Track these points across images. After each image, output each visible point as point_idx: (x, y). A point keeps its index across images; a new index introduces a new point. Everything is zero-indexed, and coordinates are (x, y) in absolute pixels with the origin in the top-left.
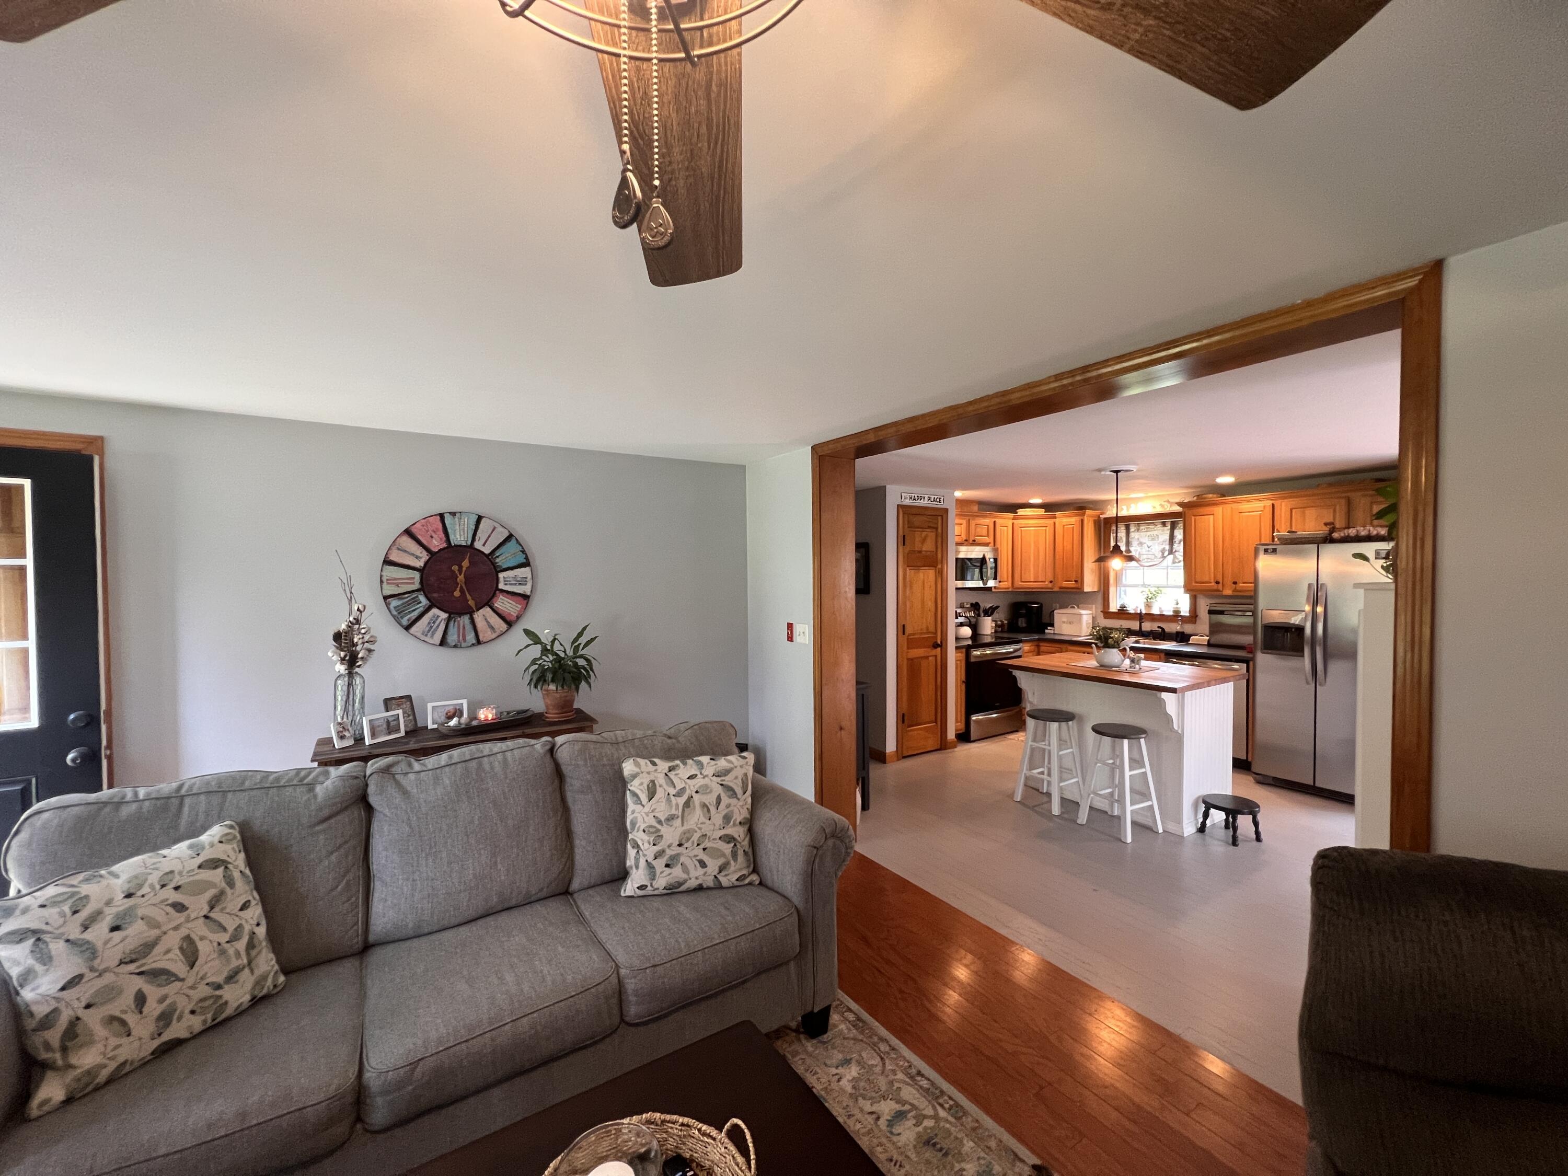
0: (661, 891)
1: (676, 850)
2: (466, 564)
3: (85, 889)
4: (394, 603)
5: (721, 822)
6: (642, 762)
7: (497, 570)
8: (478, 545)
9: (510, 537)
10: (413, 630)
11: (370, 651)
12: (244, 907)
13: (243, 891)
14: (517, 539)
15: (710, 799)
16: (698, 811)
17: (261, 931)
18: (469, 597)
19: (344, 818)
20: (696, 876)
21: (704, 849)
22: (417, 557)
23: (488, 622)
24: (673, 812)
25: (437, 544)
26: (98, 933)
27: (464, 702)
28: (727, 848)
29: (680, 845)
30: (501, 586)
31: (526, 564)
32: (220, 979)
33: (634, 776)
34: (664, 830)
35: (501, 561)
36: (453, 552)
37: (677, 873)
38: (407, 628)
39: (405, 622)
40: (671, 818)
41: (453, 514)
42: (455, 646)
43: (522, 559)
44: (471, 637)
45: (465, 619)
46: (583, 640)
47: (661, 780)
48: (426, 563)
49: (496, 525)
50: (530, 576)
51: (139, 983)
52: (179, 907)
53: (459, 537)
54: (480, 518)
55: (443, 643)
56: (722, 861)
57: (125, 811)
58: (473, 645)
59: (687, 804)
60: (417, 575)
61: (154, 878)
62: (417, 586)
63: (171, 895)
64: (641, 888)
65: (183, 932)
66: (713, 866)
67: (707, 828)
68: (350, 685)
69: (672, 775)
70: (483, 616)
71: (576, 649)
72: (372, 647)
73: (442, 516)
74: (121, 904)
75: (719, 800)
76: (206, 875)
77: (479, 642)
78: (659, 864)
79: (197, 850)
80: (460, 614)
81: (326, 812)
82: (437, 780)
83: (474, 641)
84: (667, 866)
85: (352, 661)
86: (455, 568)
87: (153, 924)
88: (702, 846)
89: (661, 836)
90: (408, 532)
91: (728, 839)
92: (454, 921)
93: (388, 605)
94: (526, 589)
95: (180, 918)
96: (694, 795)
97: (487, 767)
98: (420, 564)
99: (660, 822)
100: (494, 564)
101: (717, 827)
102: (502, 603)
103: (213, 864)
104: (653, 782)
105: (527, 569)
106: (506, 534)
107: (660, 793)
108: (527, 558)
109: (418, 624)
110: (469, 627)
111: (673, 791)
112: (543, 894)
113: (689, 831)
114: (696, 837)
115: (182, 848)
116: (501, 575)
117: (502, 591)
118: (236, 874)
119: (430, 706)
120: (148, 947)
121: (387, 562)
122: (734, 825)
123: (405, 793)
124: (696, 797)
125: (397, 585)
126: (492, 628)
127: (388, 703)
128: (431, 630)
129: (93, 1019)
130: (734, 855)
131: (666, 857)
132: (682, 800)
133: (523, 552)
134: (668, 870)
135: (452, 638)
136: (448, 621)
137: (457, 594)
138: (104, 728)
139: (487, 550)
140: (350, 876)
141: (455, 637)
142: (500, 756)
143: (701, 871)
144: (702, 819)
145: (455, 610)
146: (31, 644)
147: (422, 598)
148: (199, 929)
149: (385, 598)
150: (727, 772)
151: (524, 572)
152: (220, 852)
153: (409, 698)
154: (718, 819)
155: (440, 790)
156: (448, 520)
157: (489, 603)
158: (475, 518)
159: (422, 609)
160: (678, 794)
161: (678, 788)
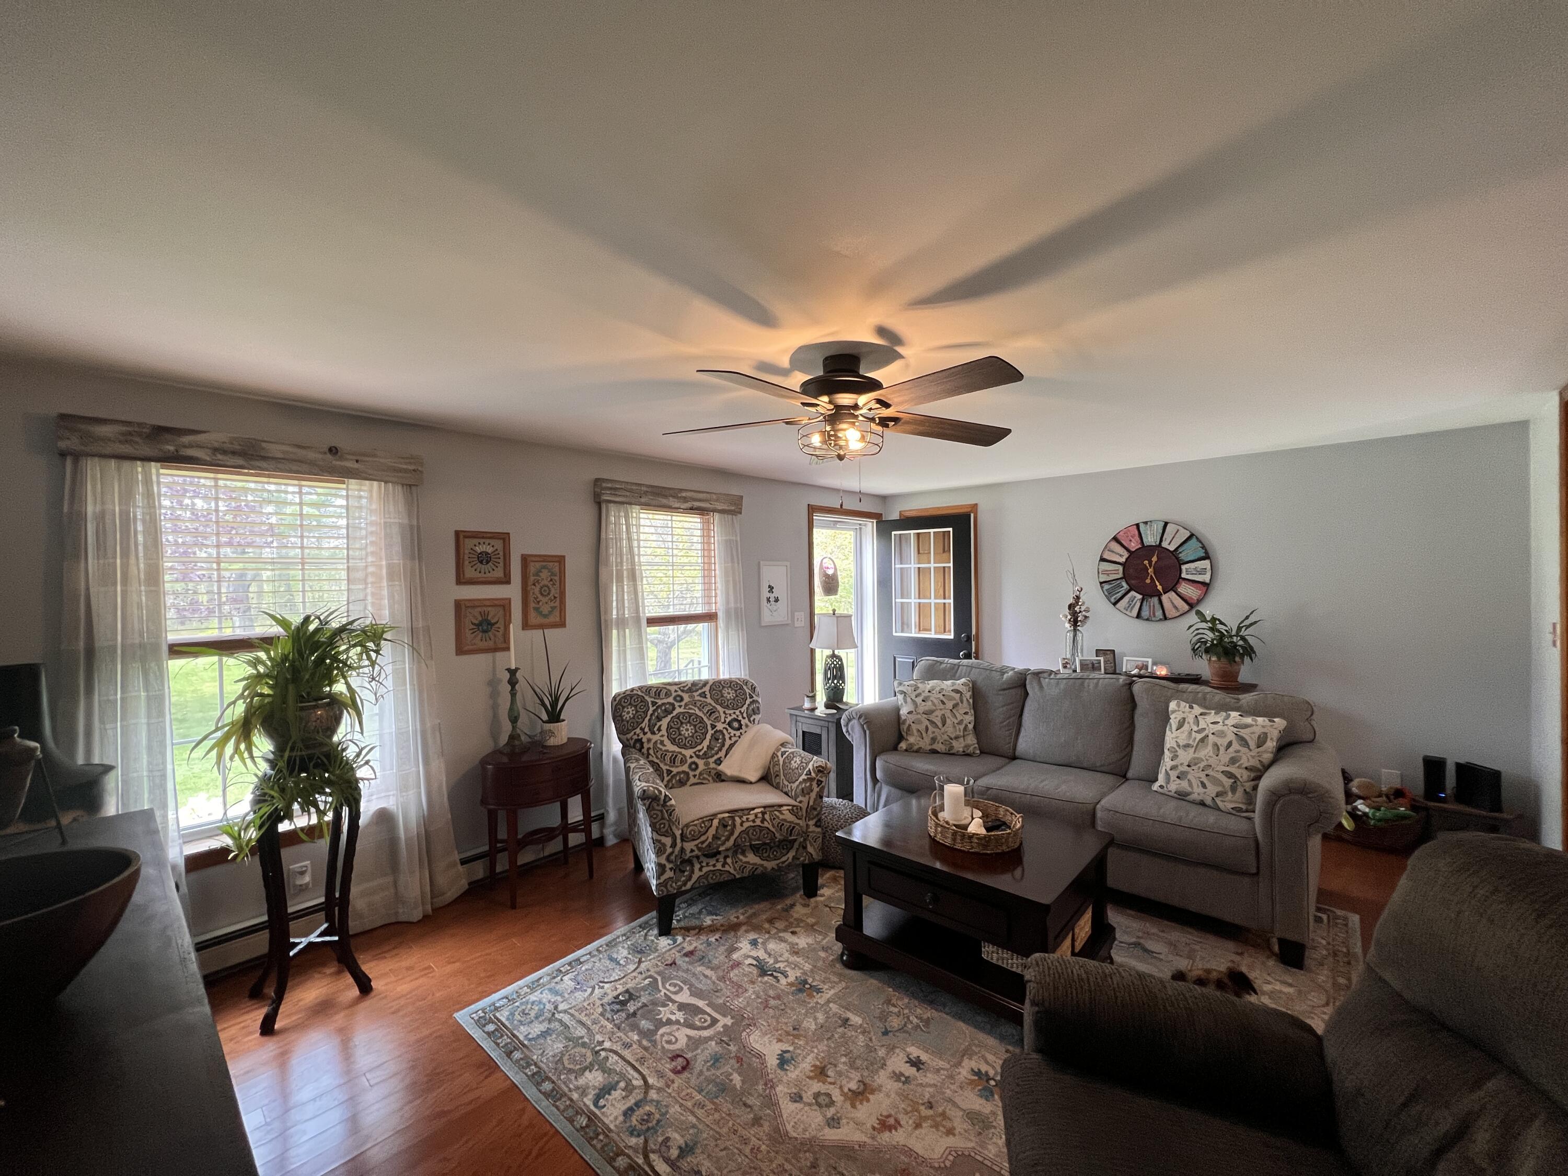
0: (1172, 794)
1: (1186, 769)
2: (1154, 559)
3: (919, 685)
4: (1106, 587)
5: (1228, 759)
6: (1183, 704)
7: (1181, 563)
8: (1165, 544)
9: (1192, 536)
10: (1118, 605)
11: (1086, 617)
12: (966, 713)
13: (965, 707)
14: (1197, 538)
15: (1223, 742)
16: (1210, 748)
17: (971, 726)
18: (1157, 583)
19: (1013, 691)
20: (1197, 793)
21: (1207, 775)
22: (1121, 556)
23: (1173, 603)
24: (1191, 742)
25: (1134, 545)
26: (919, 700)
27: (1150, 661)
28: (1228, 782)
29: (1189, 766)
30: (1183, 576)
31: (1207, 557)
32: (953, 736)
33: (1174, 712)
34: (1180, 752)
35: (1183, 556)
36: (1146, 551)
37: (1184, 785)
38: (1115, 604)
39: (1113, 600)
40: (1187, 746)
41: (1146, 523)
42: (1147, 620)
43: (1201, 553)
44: (1159, 614)
45: (1155, 600)
46: (1247, 622)
47: (1191, 719)
48: (1127, 559)
49: (1180, 528)
50: (1209, 567)
51: (927, 723)
52: (943, 703)
53: (1150, 539)
54: (1166, 524)
55: (1139, 616)
56: (1220, 789)
57: (943, 666)
58: (1161, 620)
59: (1202, 740)
60: (1121, 568)
61: (938, 689)
62: (1120, 575)
63: (940, 696)
64: (1161, 787)
65: (943, 712)
66: (1212, 790)
67: (1213, 761)
68: (1075, 636)
69: (1200, 718)
70: (1169, 599)
71: (1239, 629)
72: (1087, 614)
73: (1138, 525)
74: (927, 694)
75: (1230, 744)
76: (953, 694)
77: (1165, 618)
78: (1174, 774)
79: (953, 684)
80: (1151, 596)
81: (1005, 686)
82: (1058, 684)
83: (1161, 617)
84: (1178, 777)
85: (1075, 622)
86: (1146, 562)
87: (934, 704)
88: (1206, 772)
89: (1177, 756)
90: (1115, 539)
91: (1230, 775)
92: (1050, 761)
93: (1102, 588)
94: (1206, 578)
95: (942, 706)
96: (1210, 735)
97: (1086, 684)
98: (1123, 560)
99: (1179, 746)
100: (1177, 558)
101: (1223, 763)
102: (1184, 589)
103: (957, 691)
104: (1184, 719)
105: (1207, 562)
106: (1188, 534)
107: (1186, 727)
108: (1206, 552)
109: (1121, 602)
110: (1157, 606)
111: (1195, 728)
112: (1102, 769)
113: (1198, 758)
114: (1202, 765)
115: (949, 682)
116: (1184, 567)
117: (1184, 579)
118: (965, 699)
119: (1125, 659)
120: (931, 712)
121: (1102, 560)
122: (1239, 767)
123: (1041, 687)
124: (1211, 736)
125: (1108, 575)
126: (1175, 607)
127: (1098, 652)
128: (1130, 606)
129: (914, 727)
130: (1233, 789)
131: (1178, 771)
132: (1199, 736)
133: (1203, 547)
134: (1178, 781)
135: (1145, 613)
136: (1143, 600)
137: (1148, 581)
138: (973, 643)
139: (1172, 548)
140: (1011, 720)
141: (1147, 613)
142: (1095, 681)
143: (1201, 790)
144: (1211, 754)
145: (1148, 593)
146: (951, 601)
147: (1124, 584)
148: (948, 714)
149: (1101, 583)
150: (1247, 726)
151: (1206, 564)
152: (961, 688)
153: (1114, 651)
154: (1225, 757)
155: (1057, 691)
156: (1142, 527)
157: (1174, 589)
158: (1162, 524)
159: (1123, 592)
160: (1198, 732)
161: (1200, 727)
